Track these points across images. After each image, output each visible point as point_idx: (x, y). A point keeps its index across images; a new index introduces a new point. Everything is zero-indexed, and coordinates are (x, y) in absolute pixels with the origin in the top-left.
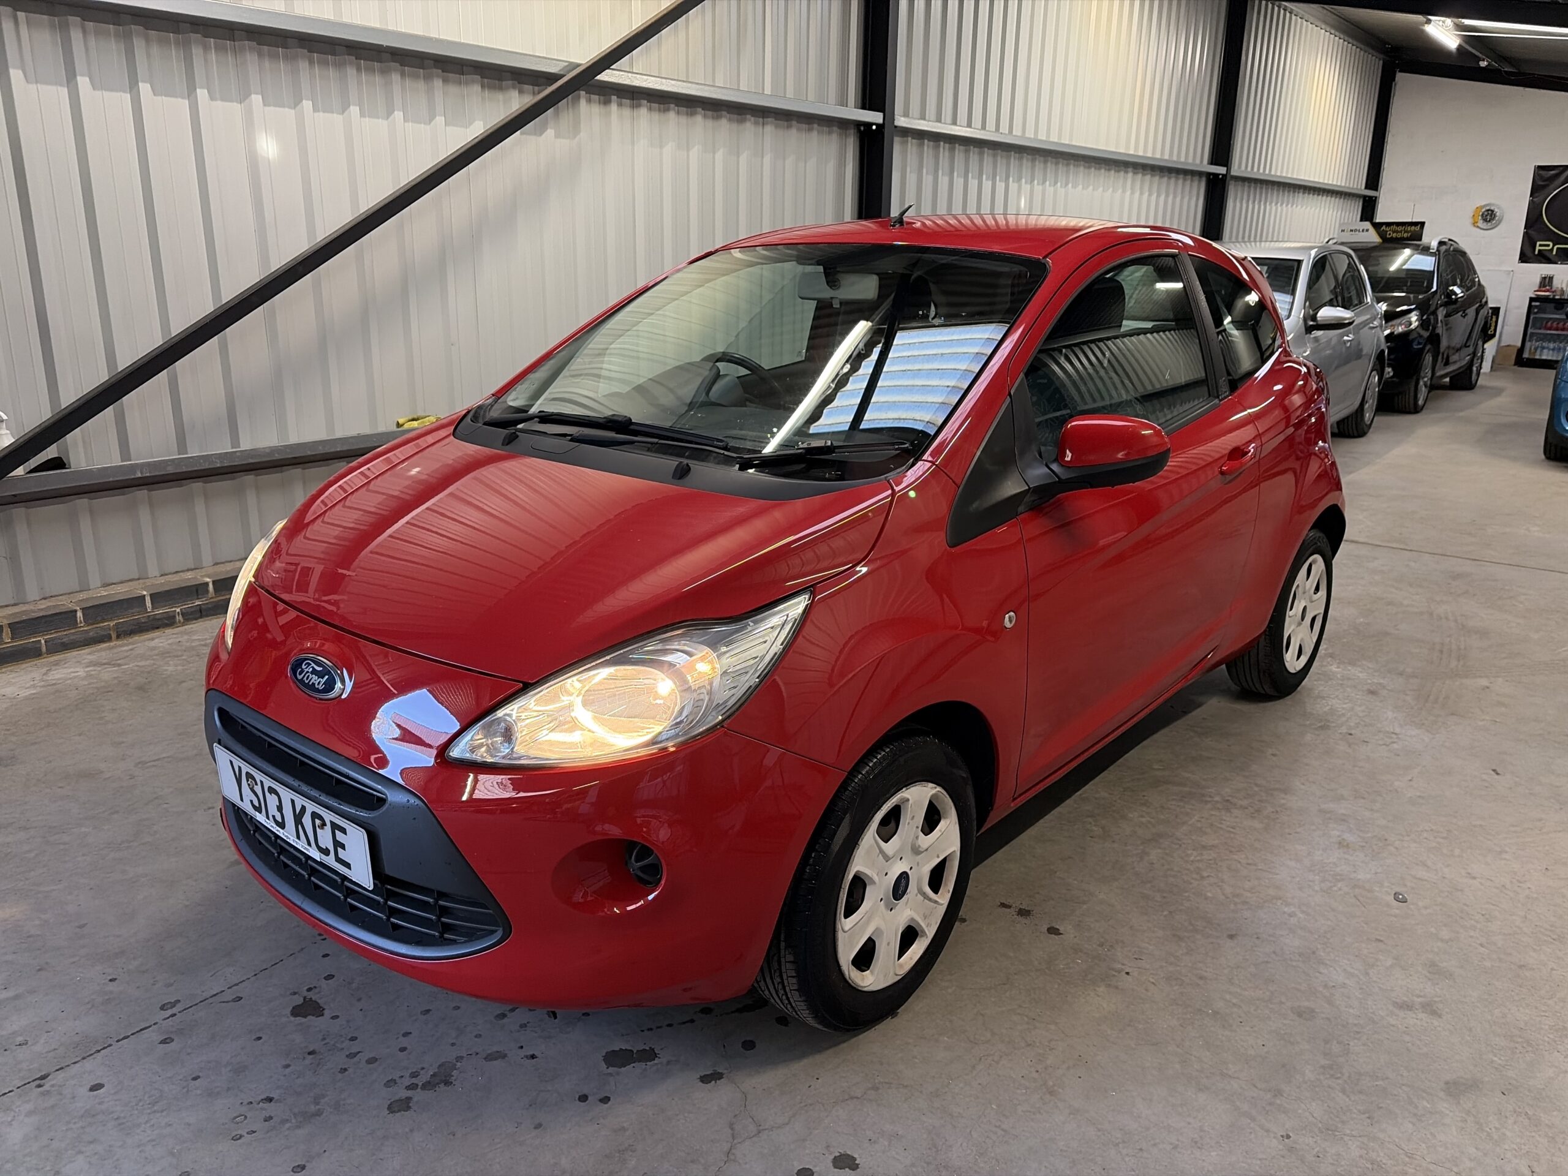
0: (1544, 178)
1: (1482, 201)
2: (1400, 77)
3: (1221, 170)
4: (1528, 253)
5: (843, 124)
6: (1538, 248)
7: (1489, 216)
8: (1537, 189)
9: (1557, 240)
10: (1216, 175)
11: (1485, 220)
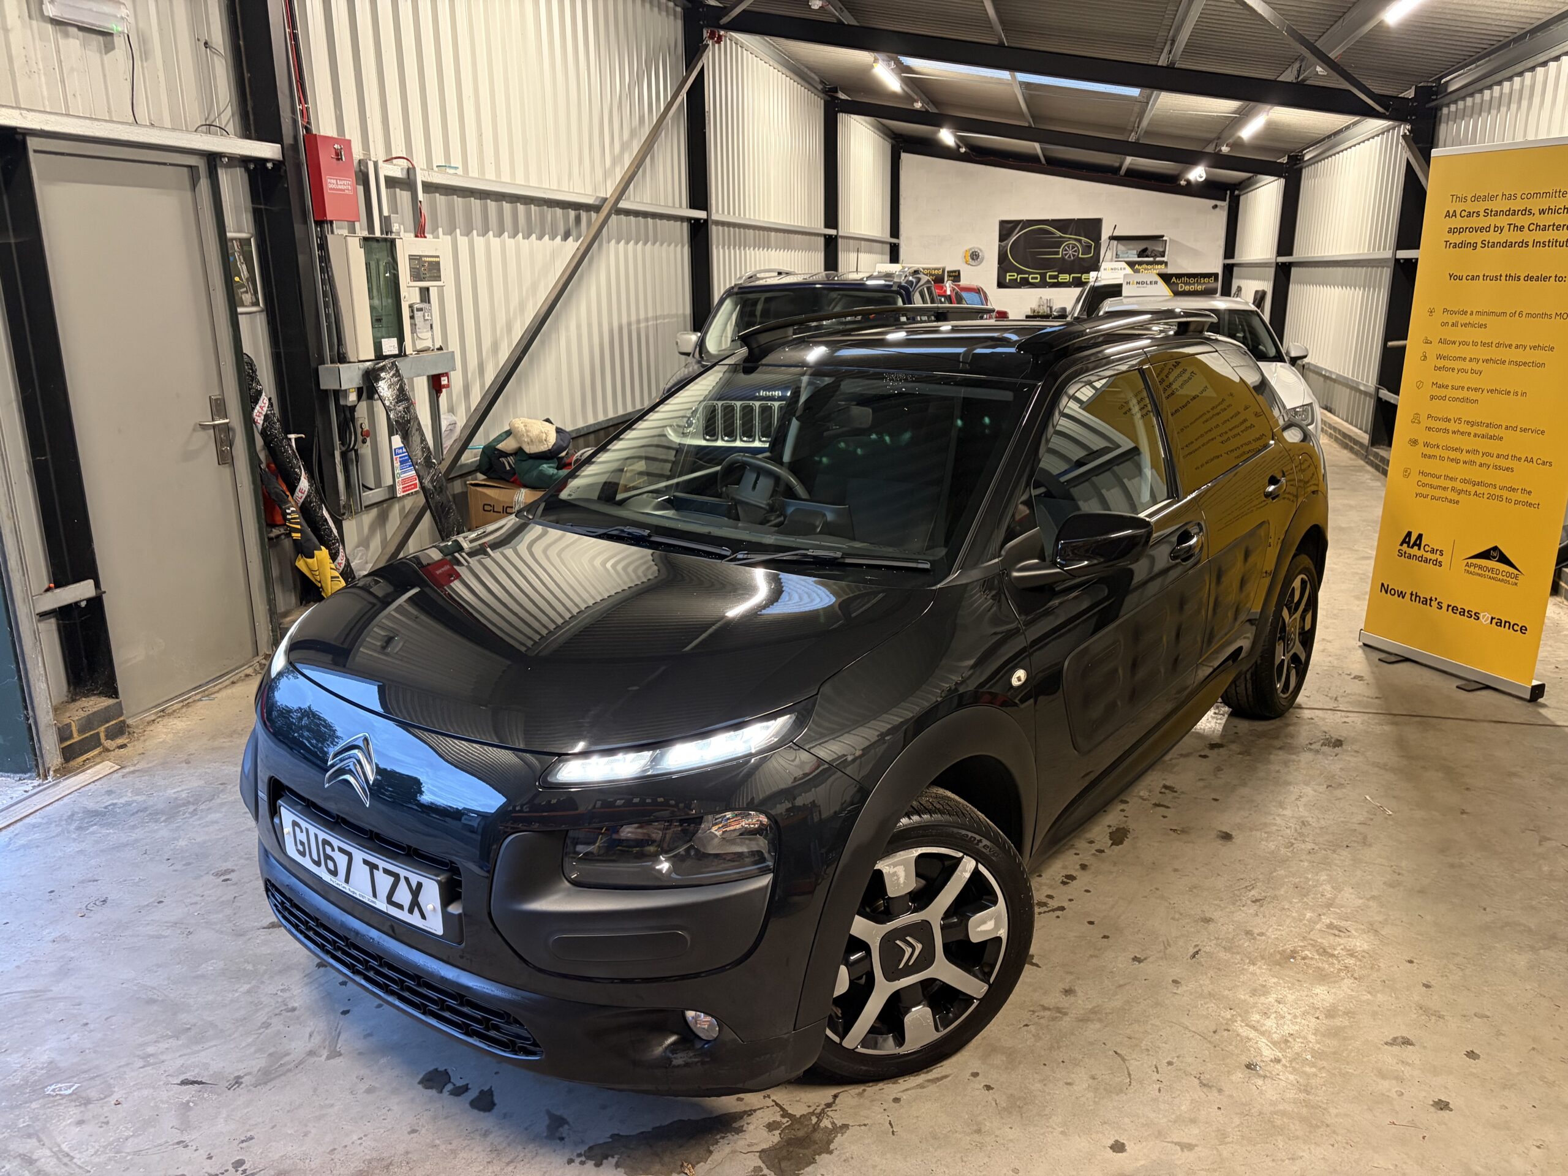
0: (1007, 228)
1: (967, 248)
2: (905, 156)
3: (832, 232)
4: (1002, 281)
5: (682, 219)
6: (1008, 278)
7: (975, 256)
8: (1003, 238)
9: (1020, 272)
10: (830, 236)
11: (973, 259)
